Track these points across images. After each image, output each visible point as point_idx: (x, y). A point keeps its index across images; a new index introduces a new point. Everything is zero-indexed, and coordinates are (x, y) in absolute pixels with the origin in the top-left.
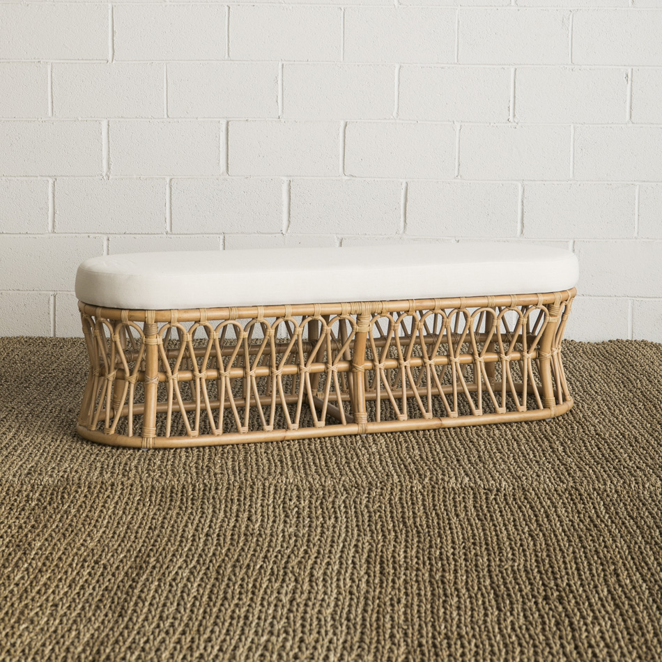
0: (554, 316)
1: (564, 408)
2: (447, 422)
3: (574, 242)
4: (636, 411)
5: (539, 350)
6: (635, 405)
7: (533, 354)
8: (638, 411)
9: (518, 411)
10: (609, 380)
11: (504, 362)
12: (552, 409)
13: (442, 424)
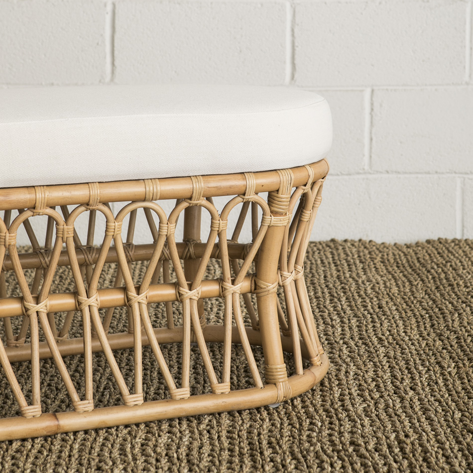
0: (281, 214)
1: (304, 381)
2: (68, 421)
3: (373, 91)
4: (440, 381)
5: (255, 276)
6: (442, 367)
7: (243, 285)
8: (445, 380)
9: (212, 392)
10: (410, 313)
11: (187, 302)
12: (281, 385)
13: (58, 426)
